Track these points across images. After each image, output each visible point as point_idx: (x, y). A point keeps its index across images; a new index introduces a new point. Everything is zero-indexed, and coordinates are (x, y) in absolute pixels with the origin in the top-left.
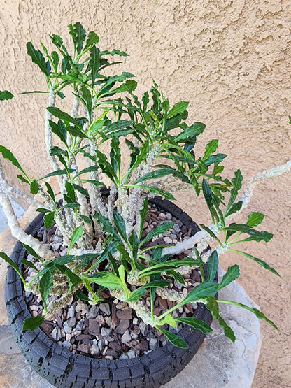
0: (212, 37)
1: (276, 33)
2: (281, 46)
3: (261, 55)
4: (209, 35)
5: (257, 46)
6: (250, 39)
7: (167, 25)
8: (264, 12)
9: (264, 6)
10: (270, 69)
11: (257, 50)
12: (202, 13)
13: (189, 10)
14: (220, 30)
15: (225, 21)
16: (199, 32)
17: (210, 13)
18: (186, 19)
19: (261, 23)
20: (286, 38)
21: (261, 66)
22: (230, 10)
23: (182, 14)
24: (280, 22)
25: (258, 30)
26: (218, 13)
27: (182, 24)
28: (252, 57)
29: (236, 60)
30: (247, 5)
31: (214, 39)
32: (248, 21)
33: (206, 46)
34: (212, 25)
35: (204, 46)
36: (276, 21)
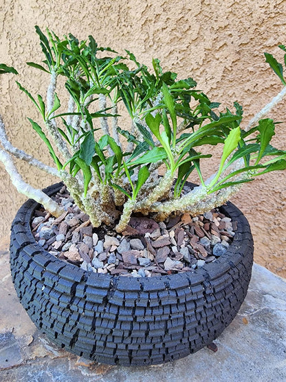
0: (179, 55)
2: (235, 49)
3: (221, 60)
4: (176, 54)
5: (216, 54)
6: (209, 50)
8: (216, 28)
9: (215, 24)
10: (230, 69)
11: (217, 57)
12: (167, 40)
13: (157, 40)
14: (184, 49)
15: (187, 41)
16: (167, 54)
17: (174, 38)
18: (155, 47)
19: (215, 36)
20: (237, 43)
21: (223, 68)
22: (190, 32)
23: (151, 43)
24: (230, 33)
25: (214, 42)
26: (180, 36)
27: (153, 51)
28: (214, 63)
29: (201, 69)
30: (202, 26)
31: (181, 56)
32: (205, 37)
33: (175, 63)
34: (177, 47)
35: (173, 64)
36: (226, 33)
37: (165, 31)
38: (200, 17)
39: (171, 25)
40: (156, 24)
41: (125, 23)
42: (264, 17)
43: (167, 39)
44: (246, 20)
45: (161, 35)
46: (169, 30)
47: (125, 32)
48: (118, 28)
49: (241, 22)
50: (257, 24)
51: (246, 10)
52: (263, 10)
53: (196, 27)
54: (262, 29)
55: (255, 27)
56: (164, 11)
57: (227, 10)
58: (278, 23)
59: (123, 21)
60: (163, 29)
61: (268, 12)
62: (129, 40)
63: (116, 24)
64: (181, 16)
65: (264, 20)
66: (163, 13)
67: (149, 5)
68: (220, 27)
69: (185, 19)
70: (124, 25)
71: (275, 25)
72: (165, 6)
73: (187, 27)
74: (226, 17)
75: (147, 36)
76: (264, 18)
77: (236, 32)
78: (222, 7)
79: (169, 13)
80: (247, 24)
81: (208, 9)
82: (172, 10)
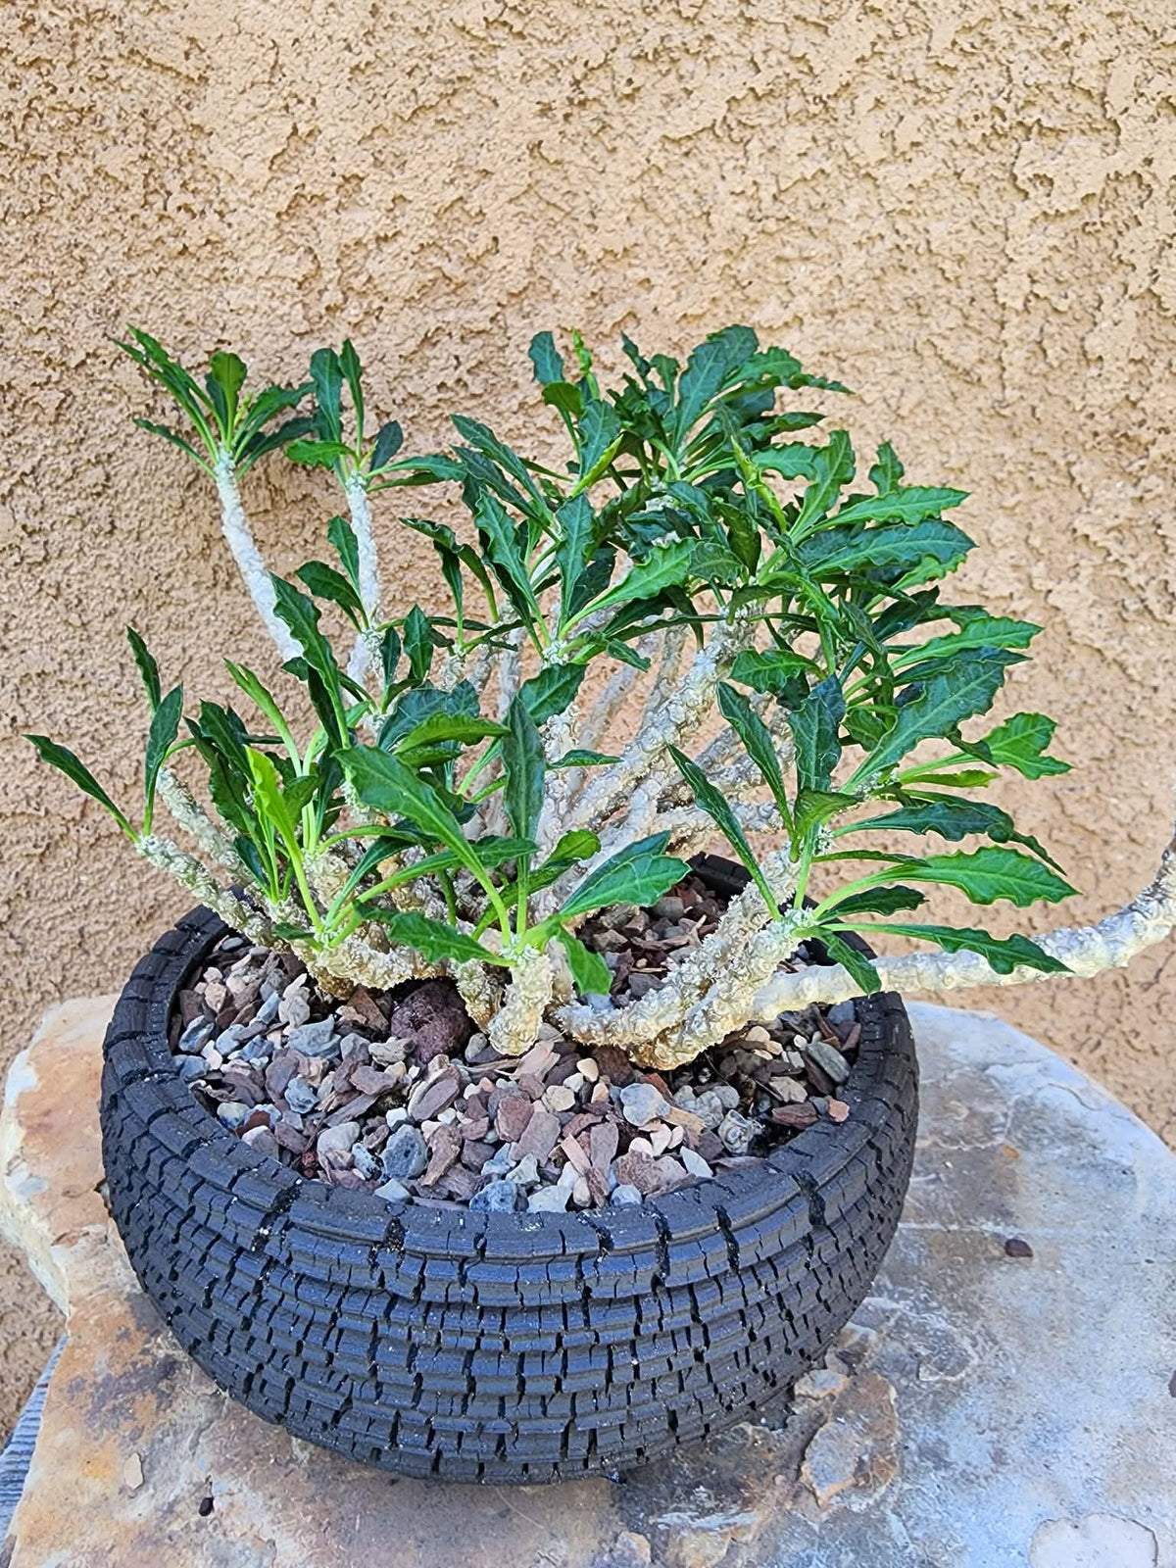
0: (461, 350)
1: (644, 303)
2: (666, 333)
5: (603, 348)
7: (282, 344)
8: (595, 252)
9: (589, 237)
12: (406, 285)
13: (356, 283)
14: (481, 326)
15: (488, 295)
16: (411, 345)
17: (434, 281)
19: (593, 284)
20: (670, 310)
22: (498, 262)
24: (642, 274)
25: (592, 303)
26: (458, 276)
30: (542, 242)
31: (470, 352)
32: (557, 285)
33: (450, 383)
34: (451, 316)
35: (442, 386)
36: (630, 273)
37: (389, 248)
38: (530, 205)
39: (417, 226)
40: (345, 216)
41: (188, 199)
42: (746, 227)
43: (405, 282)
44: (690, 231)
45: (372, 266)
46: (406, 244)
47: (194, 239)
48: (148, 217)
49: (673, 238)
50: (729, 252)
51: (690, 198)
52: (742, 206)
53: (518, 245)
54: (744, 267)
55: (722, 260)
56: (378, 163)
57: (627, 192)
58: (788, 252)
59: (174, 186)
60: (383, 239)
61: (758, 215)
62: (218, 277)
63: (132, 199)
64: (451, 194)
65: (746, 238)
66: (375, 175)
67: (303, 129)
68: (606, 252)
69: (473, 206)
70: (187, 208)
71: (779, 259)
72: (379, 142)
73: (484, 241)
74: (624, 215)
75: (308, 266)
76: (746, 230)
77: (664, 273)
78: (611, 178)
79: (398, 177)
80: (695, 248)
81: (554, 179)
82: (414, 165)
